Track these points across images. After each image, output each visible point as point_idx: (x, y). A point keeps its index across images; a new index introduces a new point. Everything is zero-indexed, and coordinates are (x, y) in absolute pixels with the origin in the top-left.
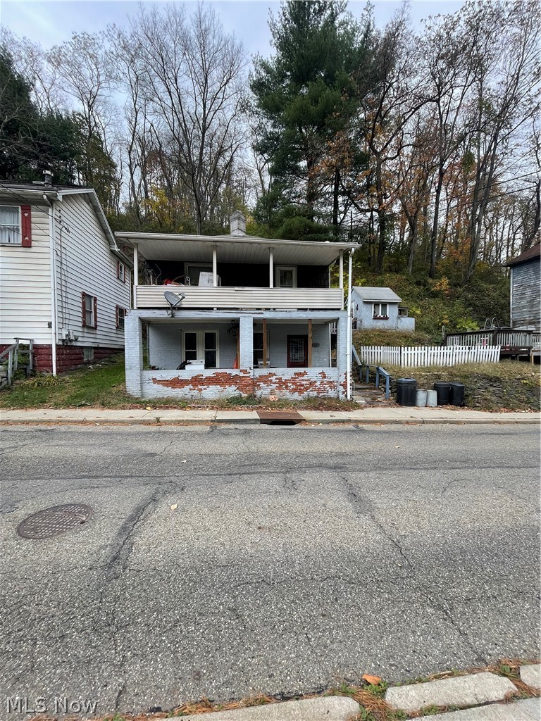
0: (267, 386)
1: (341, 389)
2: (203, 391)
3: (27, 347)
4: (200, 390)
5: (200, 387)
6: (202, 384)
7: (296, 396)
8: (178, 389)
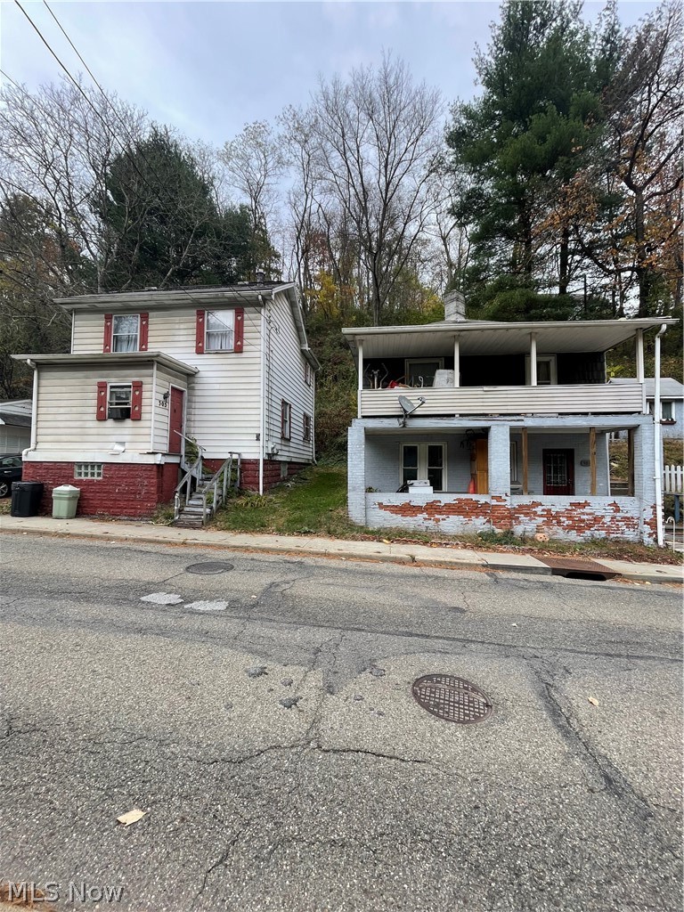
0: (530, 520)
1: (647, 529)
2: (441, 522)
4: (438, 520)
5: (437, 516)
6: (440, 513)
7: (573, 536)
8: (408, 518)
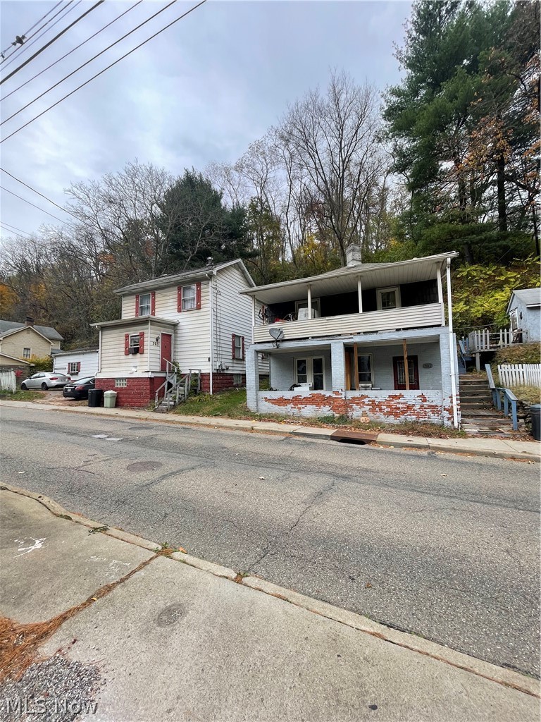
0: (360, 408)
1: (446, 414)
2: (302, 410)
3: (196, 375)
4: (300, 409)
5: (299, 406)
6: (301, 404)
7: (391, 419)
8: (282, 407)
